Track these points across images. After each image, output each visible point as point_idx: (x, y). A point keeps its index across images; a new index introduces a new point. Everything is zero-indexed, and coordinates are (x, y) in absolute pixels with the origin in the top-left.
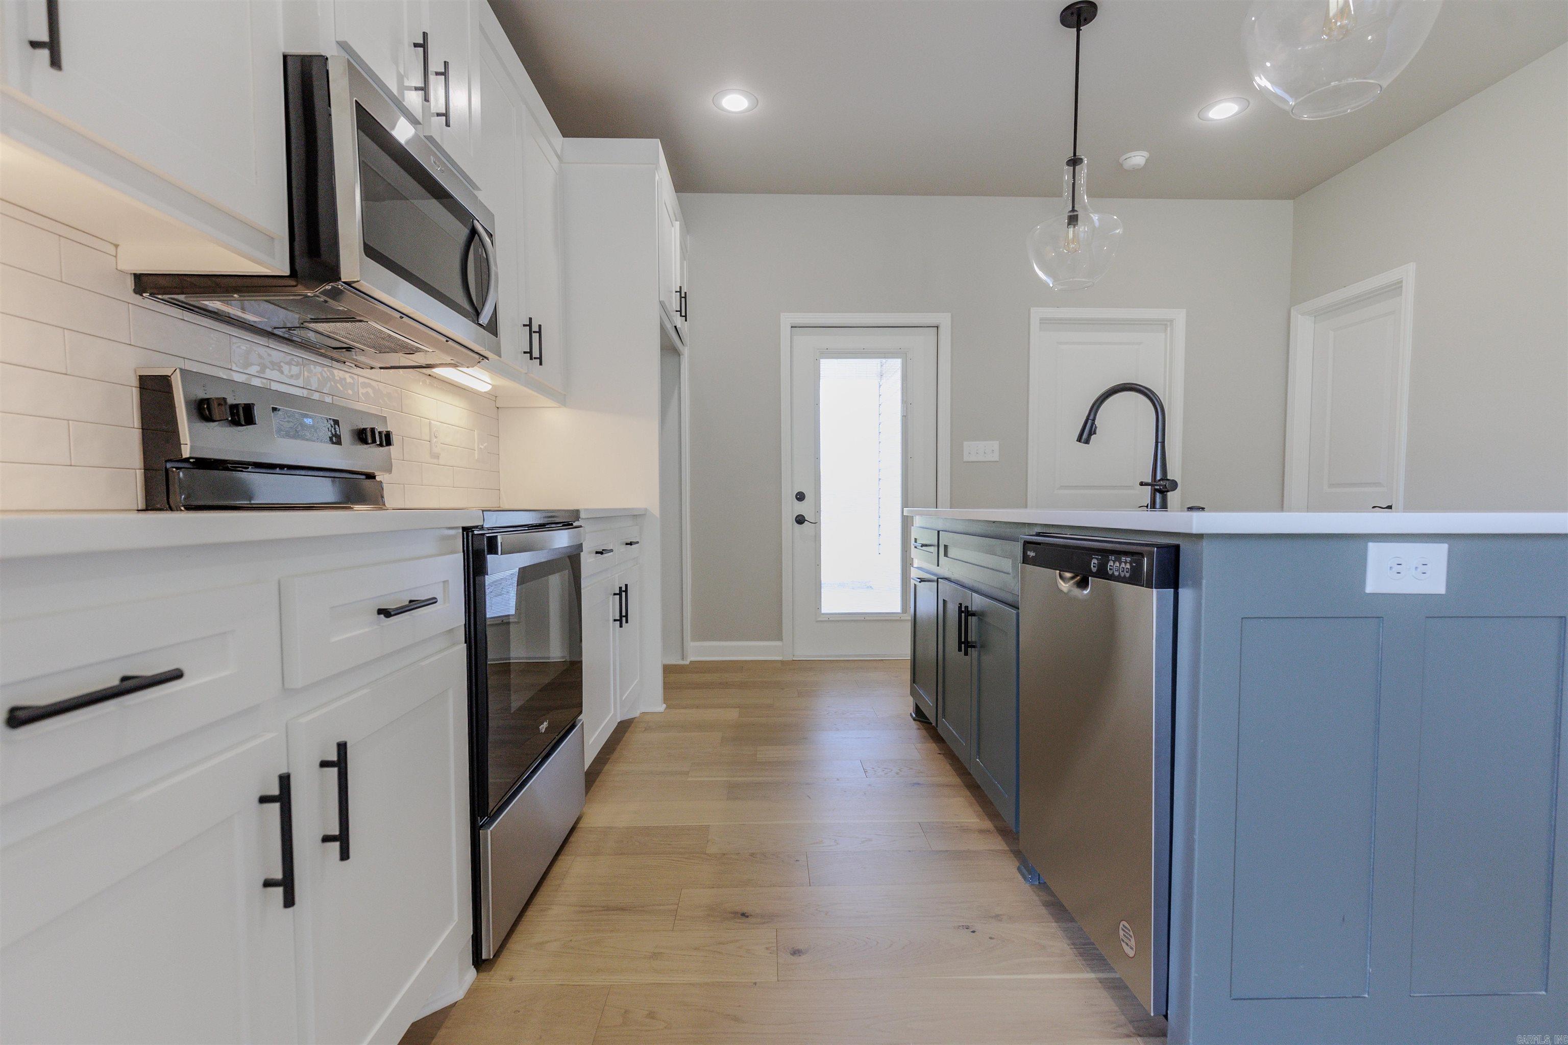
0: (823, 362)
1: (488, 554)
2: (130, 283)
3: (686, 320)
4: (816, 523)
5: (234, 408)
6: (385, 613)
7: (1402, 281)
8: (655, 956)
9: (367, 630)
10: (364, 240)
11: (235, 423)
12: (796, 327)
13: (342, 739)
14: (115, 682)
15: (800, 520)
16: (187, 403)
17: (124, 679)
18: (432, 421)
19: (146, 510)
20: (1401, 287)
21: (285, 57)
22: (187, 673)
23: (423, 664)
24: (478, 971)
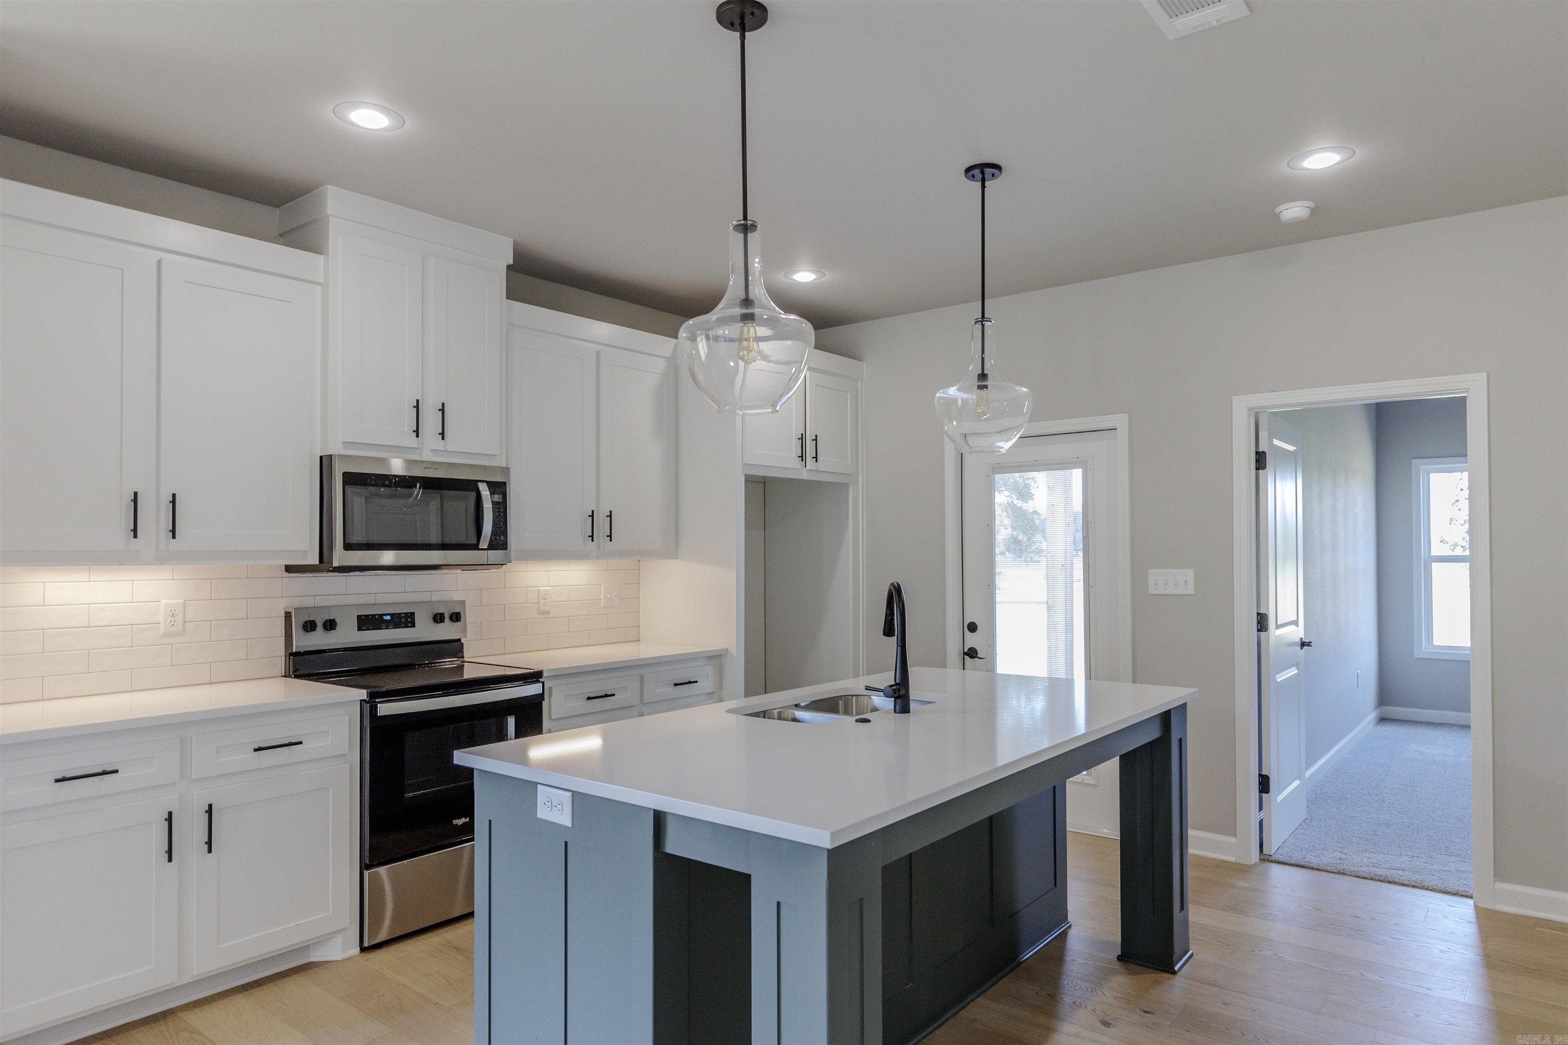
2: (283, 569)
3: (818, 461)
9: (246, 756)
13: (210, 803)
15: (972, 653)
18: (540, 588)
19: (285, 676)
21: (321, 457)
23: (302, 773)
24: (358, 954)
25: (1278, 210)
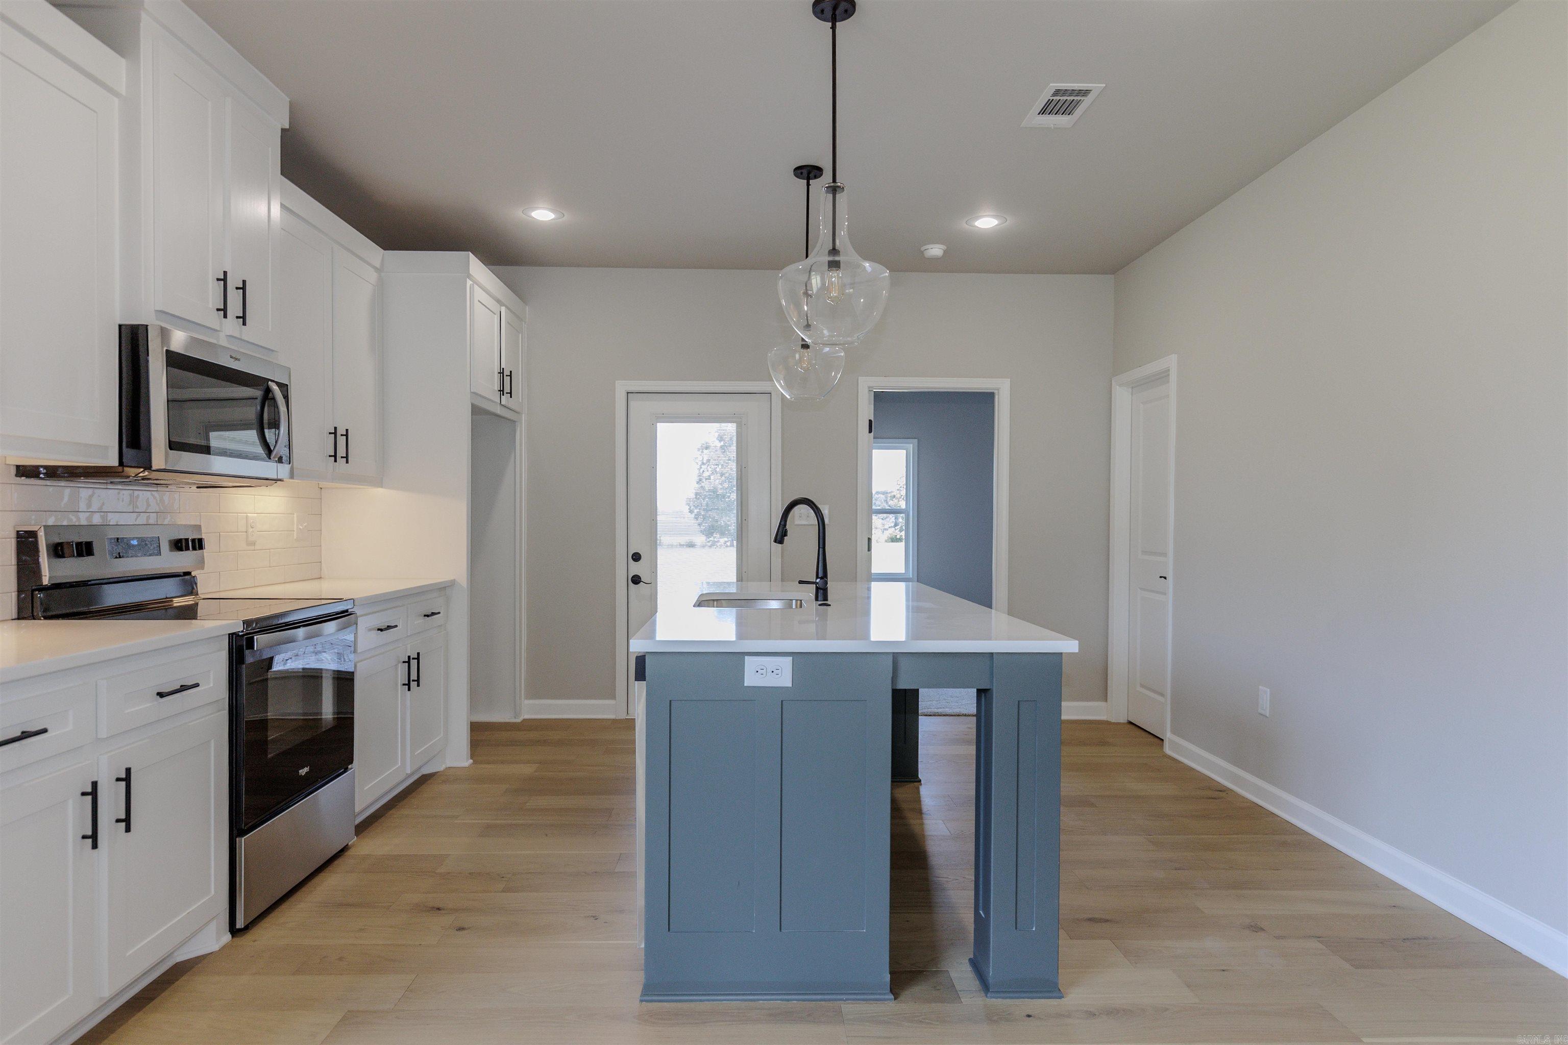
0: (660, 426)
1: (247, 649)
2: (13, 471)
3: (511, 397)
4: (653, 584)
5: (79, 544)
6: (161, 695)
7: (1169, 370)
8: (361, 930)
9: (148, 705)
10: (169, 438)
11: (80, 554)
12: (633, 393)
13: (128, 766)
14: (19, 734)
15: (636, 580)
16: (47, 546)
17: (23, 733)
18: (248, 515)
19: (18, 619)
20: (1169, 375)
21: (120, 326)
22: (49, 731)
23: (190, 724)
24: (233, 937)
25: (923, 249)
